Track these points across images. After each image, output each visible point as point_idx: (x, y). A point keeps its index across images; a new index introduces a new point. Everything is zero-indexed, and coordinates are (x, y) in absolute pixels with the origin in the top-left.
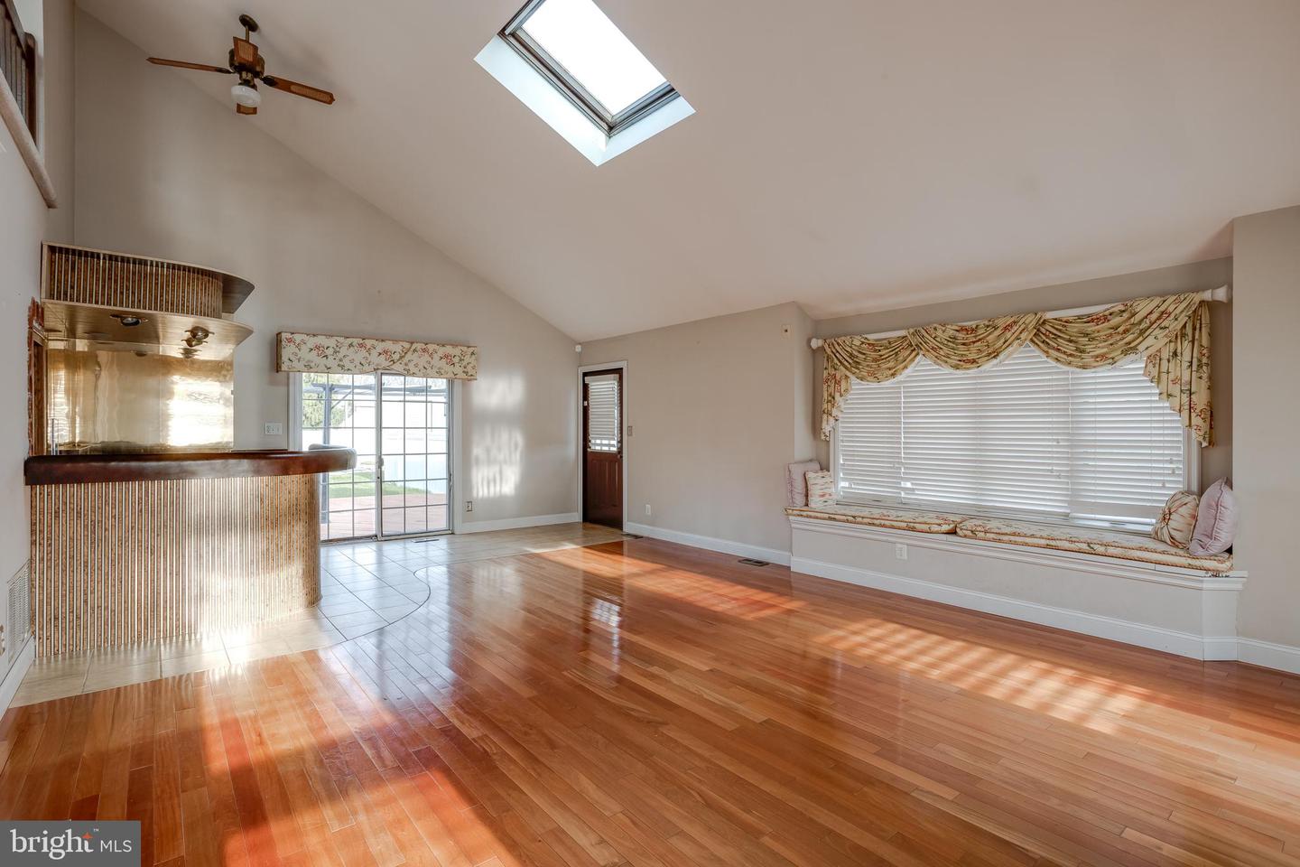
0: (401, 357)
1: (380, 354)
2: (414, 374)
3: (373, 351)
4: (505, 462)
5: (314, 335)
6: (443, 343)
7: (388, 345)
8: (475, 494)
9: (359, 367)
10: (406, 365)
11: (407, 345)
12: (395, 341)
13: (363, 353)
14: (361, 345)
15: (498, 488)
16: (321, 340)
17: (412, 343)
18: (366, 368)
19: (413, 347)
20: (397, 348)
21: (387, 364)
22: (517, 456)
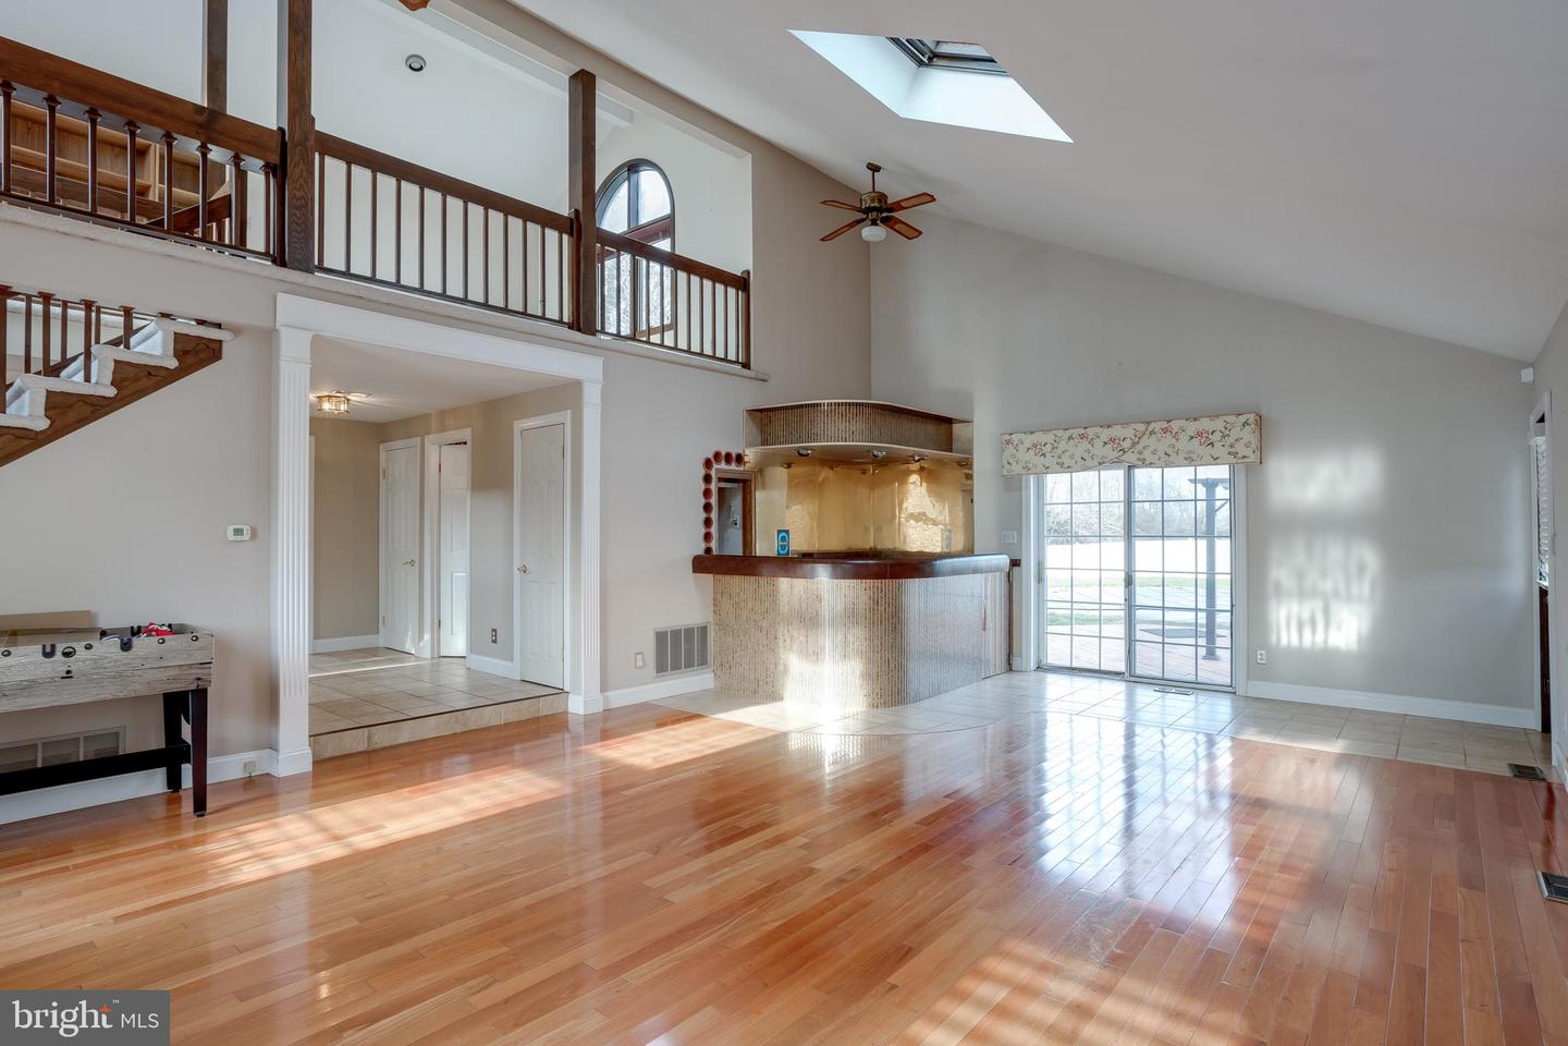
0: (1134, 444)
1: (1106, 443)
2: (1151, 465)
3: (1096, 441)
4: (1336, 594)
5: (1032, 433)
6: (1195, 416)
7: (1117, 431)
8: (1273, 639)
9: (1081, 462)
10: (1140, 453)
11: (1141, 427)
12: (1125, 424)
13: (1085, 444)
14: (1082, 436)
15: (1320, 637)
16: (1039, 437)
17: (1148, 423)
18: (1089, 462)
19: (1150, 429)
20: (1128, 432)
21: (1116, 454)
22: (1364, 588)
